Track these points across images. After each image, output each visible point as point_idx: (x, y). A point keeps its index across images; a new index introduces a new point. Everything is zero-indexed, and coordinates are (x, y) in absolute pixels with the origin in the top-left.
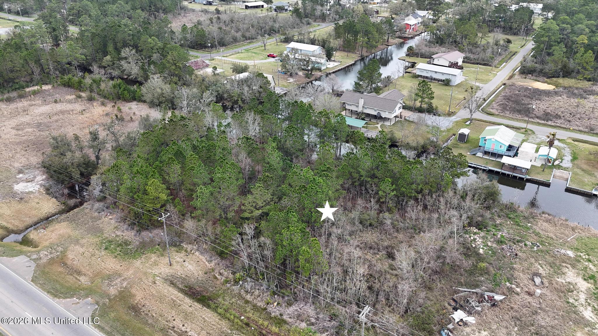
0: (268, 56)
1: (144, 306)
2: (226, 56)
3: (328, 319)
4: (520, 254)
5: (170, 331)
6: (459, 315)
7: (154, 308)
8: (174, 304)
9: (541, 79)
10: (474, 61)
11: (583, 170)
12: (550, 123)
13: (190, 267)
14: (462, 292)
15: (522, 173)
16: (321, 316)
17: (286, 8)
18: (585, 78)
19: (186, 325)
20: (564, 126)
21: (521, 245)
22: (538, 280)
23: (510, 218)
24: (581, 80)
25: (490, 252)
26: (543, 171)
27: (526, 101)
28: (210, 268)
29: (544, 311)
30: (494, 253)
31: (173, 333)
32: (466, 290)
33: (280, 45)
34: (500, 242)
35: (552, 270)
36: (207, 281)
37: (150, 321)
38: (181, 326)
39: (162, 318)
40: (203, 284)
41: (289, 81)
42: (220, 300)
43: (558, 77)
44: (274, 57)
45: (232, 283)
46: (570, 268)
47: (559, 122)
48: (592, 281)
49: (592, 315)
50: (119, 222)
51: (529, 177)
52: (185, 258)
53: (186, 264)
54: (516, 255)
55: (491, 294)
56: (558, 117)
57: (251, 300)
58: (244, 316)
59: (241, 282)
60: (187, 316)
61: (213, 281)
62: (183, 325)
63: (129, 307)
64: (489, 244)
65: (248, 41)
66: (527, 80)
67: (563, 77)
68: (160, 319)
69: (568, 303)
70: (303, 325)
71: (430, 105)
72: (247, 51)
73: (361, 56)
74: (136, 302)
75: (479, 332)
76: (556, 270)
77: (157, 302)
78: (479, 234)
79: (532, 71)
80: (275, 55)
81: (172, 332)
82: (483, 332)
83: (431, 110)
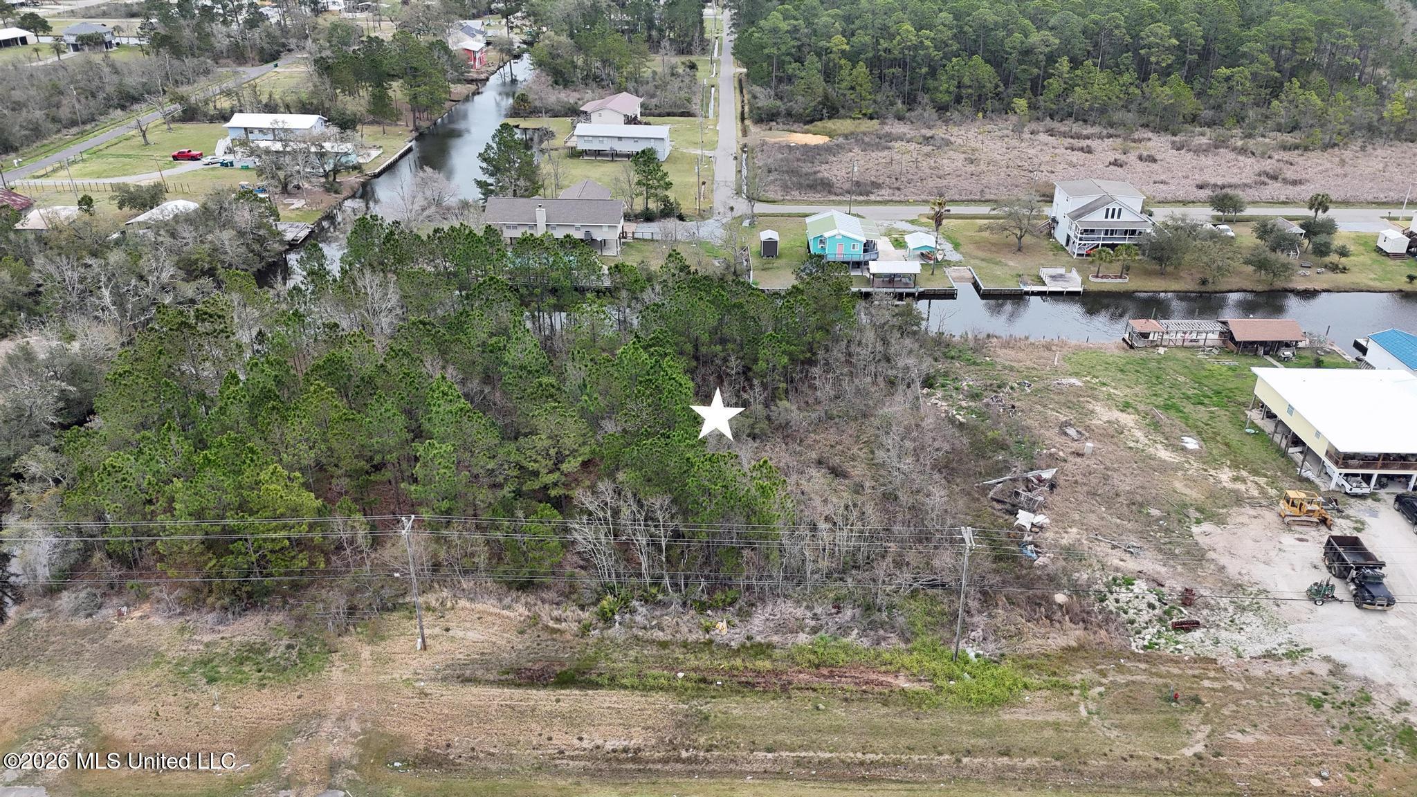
0: (175, 158)
1: (448, 746)
2: (46, 175)
3: (834, 611)
4: (1017, 404)
5: (558, 762)
6: (1024, 518)
7: (480, 739)
8: (519, 714)
9: (795, 127)
10: (661, 110)
11: (983, 260)
12: (872, 197)
13: (472, 635)
14: (994, 485)
15: (906, 285)
16: (819, 610)
17: (108, 38)
18: (865, 115)
19: (585, 736)
20: (898, 199)
21: (1006, 391)
22: (1071, 431)
23: (952, 358)
24: (859, 119)
25: (974, 416)
26: (933, 274)
27: (806, 168)
28: (522, 619)
29: (1115, 470)
30: (980, 415)
31: (571, 763)
32: (996, 481)
33: (176, 129)
34: (975, 396)
35: (1074, 412)
36: (538, 645)
37: (493, 767)
38: (576, 742)
39: (519, 747)
40: (536, 653)
41: (292, 207)
42: (603, 664)
43: (821, 120)
44: (195, 158)
45: (600, 625)
46: (1093, 402)
47: (885, 193)
48: (1130, 410)
49: (1168, 454)
50: (182, 614)
51: (922, 290)
52: (442, 622)
53: (457, 633)
54: (1013, 407)
55: (1035, 473)
56: (877, 186)
57: (670, 637)
58: (682, 671)
59: (617, 617)
60: (571, 720)
61: (554, 640)
62: (581, 739)
63: (415, 765)
64: (964, 404)
65: (75, 130)
66: (774, 132)
67: (830, 118)
68: (515, 752)
69: (1130, 448)
70: (803, 638)
71: (665, 200)
72: (96, 153)
73: (417, 129)
74: (421, 747)
75: (1067, 532)
76: (1080, 410)
77: (475, 725)
78: (934, 394)
79: (773, 115)
80: (194, 153)
81: (565, 761)
82: (1069, 530)
83: (669, 211)
